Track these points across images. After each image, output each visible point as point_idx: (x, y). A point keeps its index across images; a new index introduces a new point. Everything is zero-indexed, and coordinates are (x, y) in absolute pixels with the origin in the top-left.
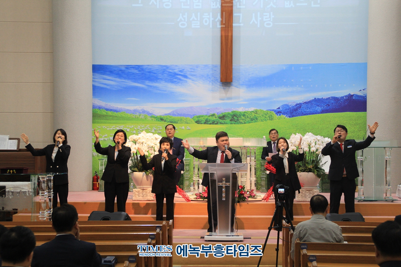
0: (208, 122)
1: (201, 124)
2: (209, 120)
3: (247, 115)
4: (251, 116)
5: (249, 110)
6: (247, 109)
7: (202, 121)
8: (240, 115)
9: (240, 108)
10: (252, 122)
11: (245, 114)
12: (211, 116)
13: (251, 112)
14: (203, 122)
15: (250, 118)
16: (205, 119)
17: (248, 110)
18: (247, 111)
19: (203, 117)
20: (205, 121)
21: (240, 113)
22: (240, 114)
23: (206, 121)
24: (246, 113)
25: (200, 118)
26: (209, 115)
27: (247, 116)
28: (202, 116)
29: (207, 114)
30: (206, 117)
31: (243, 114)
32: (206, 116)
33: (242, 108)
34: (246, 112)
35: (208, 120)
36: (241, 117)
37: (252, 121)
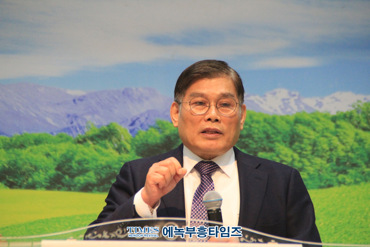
0: (72, 176)
1: (32, 186)
2: (79, 163)
3: (313, 135)
4: (335, 141)
5: (322, 110)
6: (311, 102)
7: (36, 169)
8: (268, 137)
9: (269, 96)
10: (340, 183)
11: (300, 129)
12: (92, 139)
13: (334, 119)
14: (40, 177)
15: (327, 155)
16: (58, 156)
17: (320, 104)
18: (314, 114)
19: (45, 148)
20: (52, 172)
21: (271, 122)
22: (269, 127)
23: (58, 168)
24: (308, 124)
25: (24, 153)
26: (79, 135)
27: (314, 144)
28: (38, 142)
29: (68, 130)
30: (63, 148)
31: (287, 128)
32: (63, 139)
33: (283, 93)
34: (307, 117)
35: (74, 165)
36: (272, 150)
37: (341, 177)
